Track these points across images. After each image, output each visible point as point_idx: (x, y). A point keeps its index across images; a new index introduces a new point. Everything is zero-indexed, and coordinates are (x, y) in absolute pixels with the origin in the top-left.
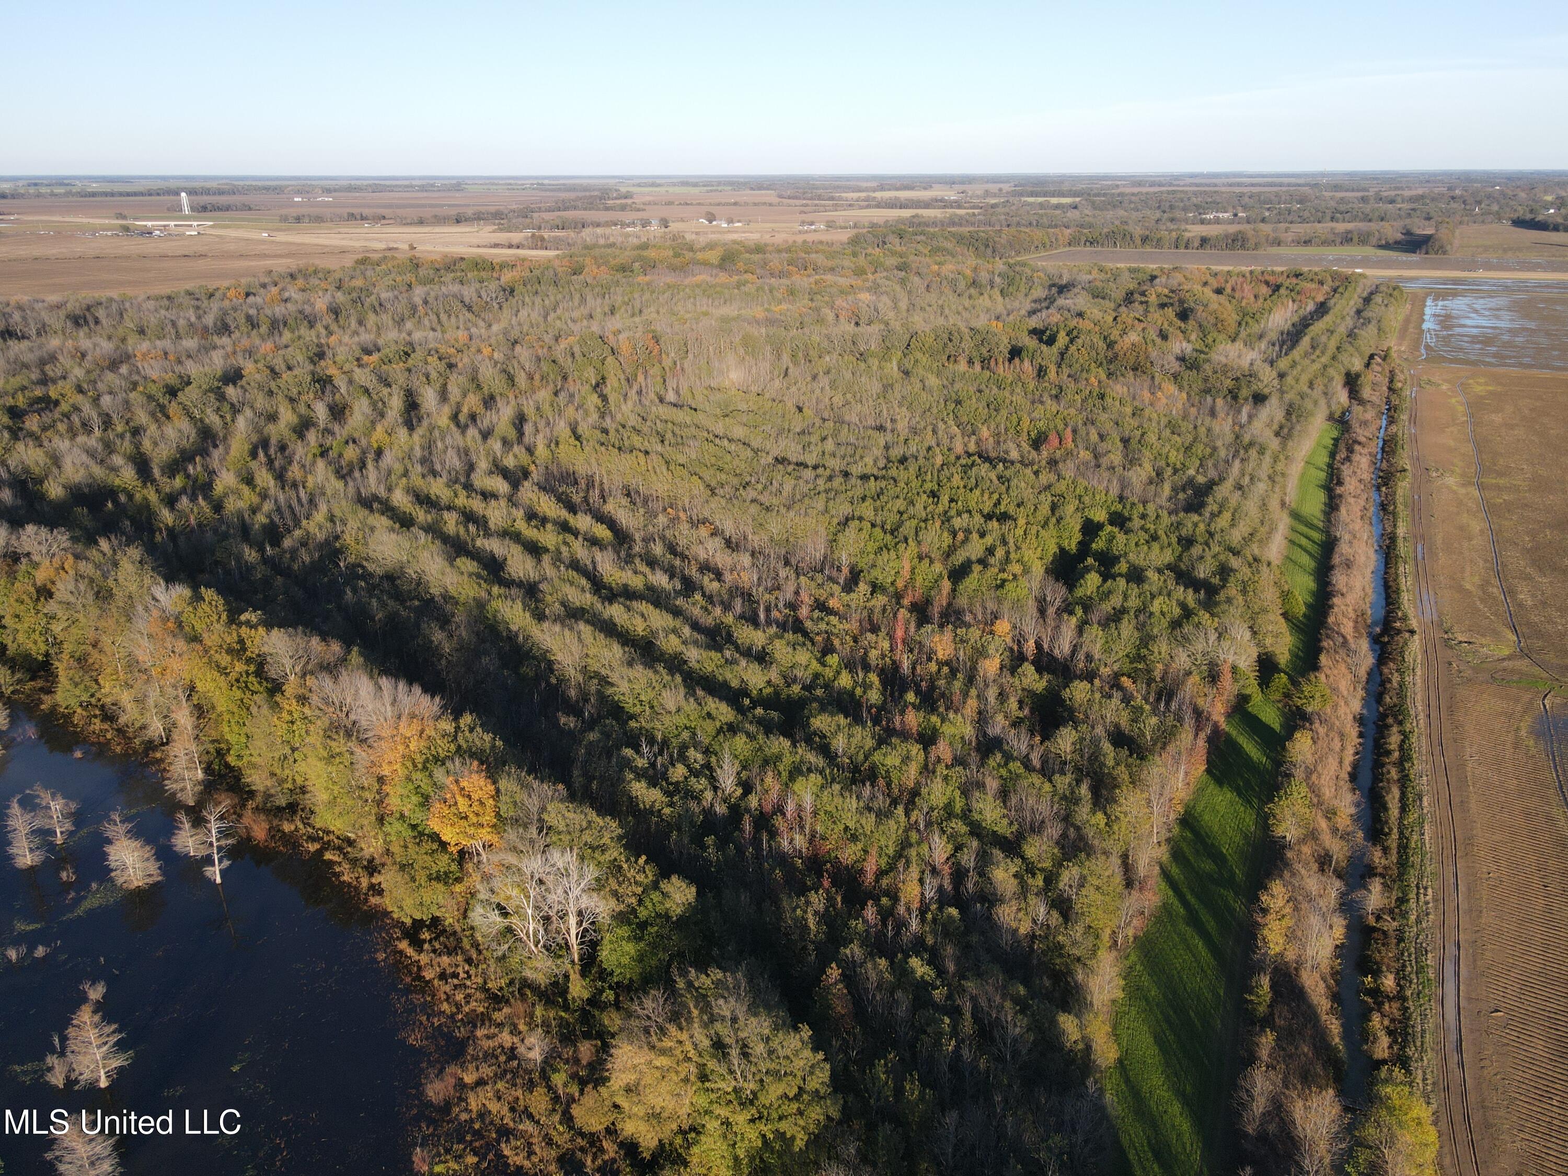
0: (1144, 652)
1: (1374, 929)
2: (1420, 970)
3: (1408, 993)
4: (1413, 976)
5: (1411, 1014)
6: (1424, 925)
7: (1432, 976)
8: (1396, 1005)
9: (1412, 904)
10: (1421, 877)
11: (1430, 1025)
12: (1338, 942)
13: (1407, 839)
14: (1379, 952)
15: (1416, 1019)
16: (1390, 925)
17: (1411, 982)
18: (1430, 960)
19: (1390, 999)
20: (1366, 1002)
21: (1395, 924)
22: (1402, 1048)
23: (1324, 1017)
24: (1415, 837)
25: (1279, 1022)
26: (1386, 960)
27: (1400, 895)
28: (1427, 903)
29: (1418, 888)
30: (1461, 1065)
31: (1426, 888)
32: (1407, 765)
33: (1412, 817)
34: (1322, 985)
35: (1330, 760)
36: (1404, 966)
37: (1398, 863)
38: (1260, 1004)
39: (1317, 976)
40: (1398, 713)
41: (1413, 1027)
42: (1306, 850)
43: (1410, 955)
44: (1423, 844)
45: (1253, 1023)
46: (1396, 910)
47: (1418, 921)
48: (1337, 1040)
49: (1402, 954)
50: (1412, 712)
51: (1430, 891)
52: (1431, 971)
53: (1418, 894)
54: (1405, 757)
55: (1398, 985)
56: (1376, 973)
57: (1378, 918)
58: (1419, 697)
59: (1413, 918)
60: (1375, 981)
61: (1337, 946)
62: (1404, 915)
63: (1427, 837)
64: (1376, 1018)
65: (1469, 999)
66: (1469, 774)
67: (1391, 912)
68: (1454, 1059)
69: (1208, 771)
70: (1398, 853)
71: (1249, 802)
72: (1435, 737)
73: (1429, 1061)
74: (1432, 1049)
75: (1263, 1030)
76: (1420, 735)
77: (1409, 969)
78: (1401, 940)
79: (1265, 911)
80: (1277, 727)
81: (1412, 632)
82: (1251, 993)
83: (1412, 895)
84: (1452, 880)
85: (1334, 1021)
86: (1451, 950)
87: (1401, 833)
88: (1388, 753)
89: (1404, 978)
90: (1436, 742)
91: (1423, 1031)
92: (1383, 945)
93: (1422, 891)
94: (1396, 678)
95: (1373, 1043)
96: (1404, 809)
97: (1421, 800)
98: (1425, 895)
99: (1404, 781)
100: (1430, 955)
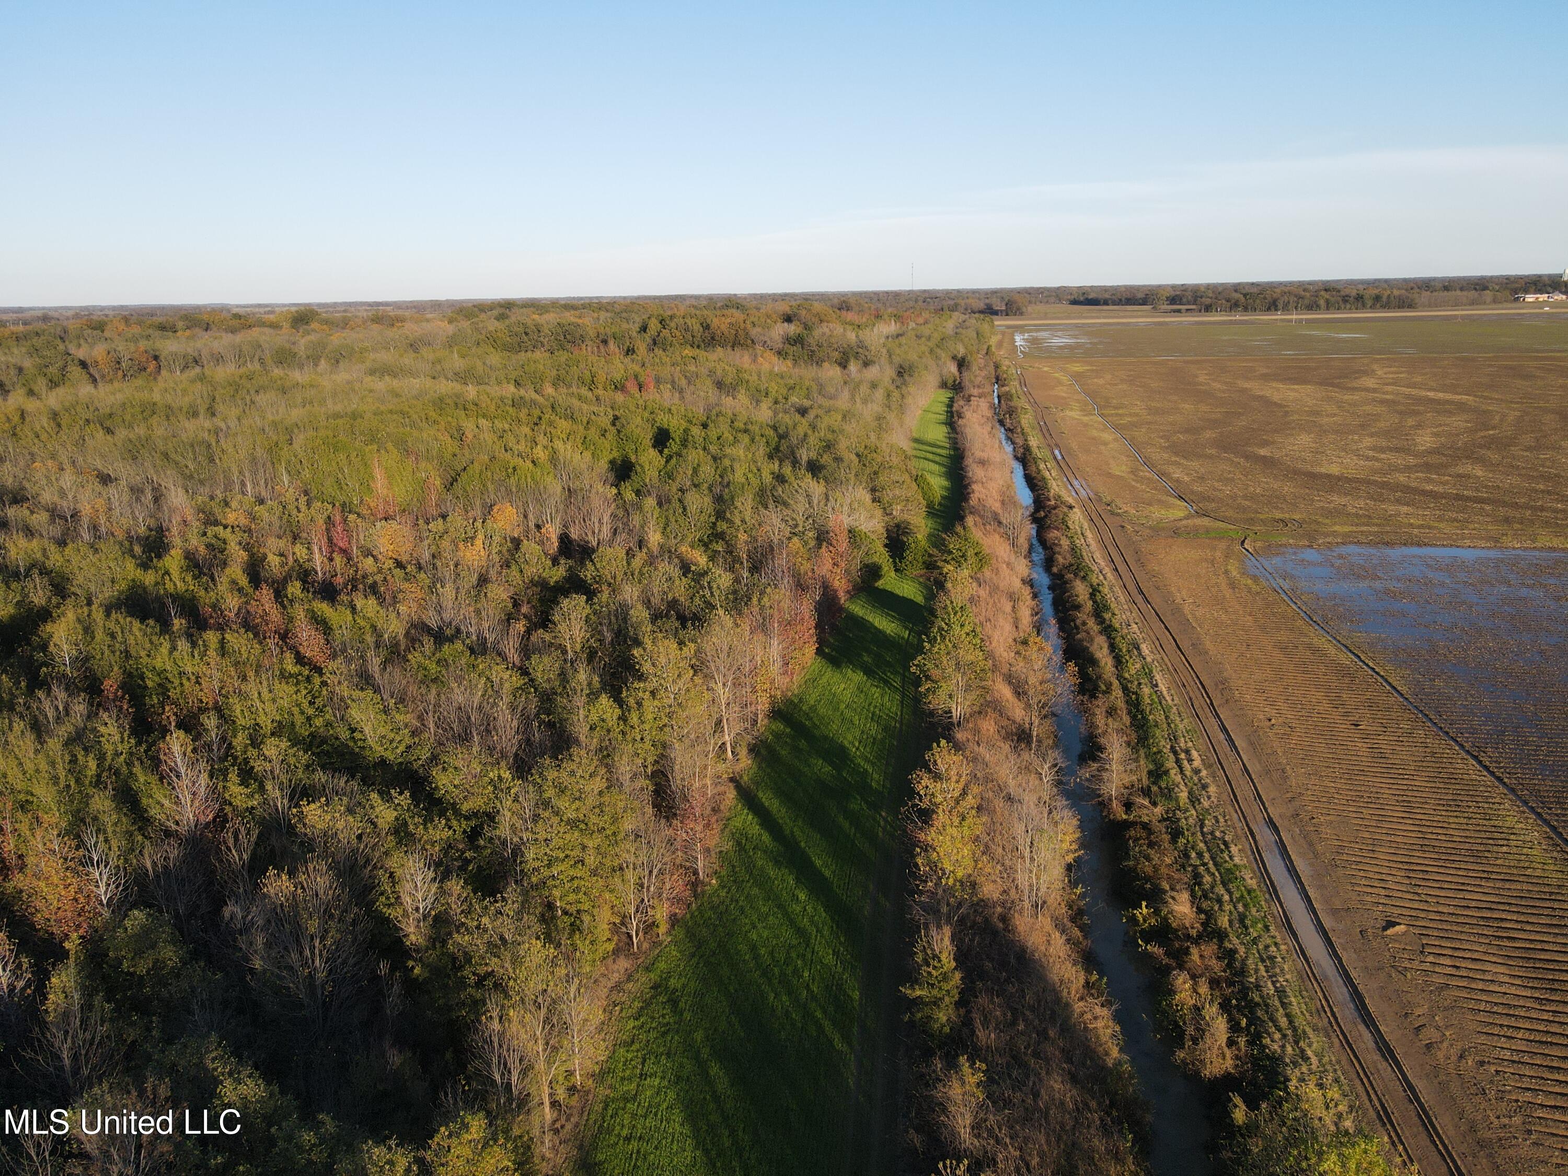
0: (722, 526)
1: (1126, 825)
2: (1229, 878)
3: (1223, 921)
4: (1220, 890)
5: (1244, 961)
6: (1206, 804)
7: (1252, 883)
8: (1210, 949)
9: (1174, 773)
10: (1173, 738)
11: (1288, 973)
12: (1070, 858)
13: (1136, 693)
14: (1148, 858)
15: (1256, 970)
16: (1151, 813)
17: (1219, 901)
18: (1238, 856)
19: (1197, 941)
20: (1150, 956)
21: (1158, 810)
22: (1255, 1039)
23: (1078, 1006)
24: (1146, 690)
25: (986, 1036)
26: (1164, 870)
27: (1151, 767)
28: (1197, 771)
29: (1175, 753)
30: (1385, 1049)
31: (1187, 752)
32: (1107, 616)
33: (1133, 668)
34: (1058, 940)
35: (1001, 622)
36: (1197, 876)
37: (1132, 725)
38: (936, 1002)
39: (1044, 921)
40: (1078, 569)
41: (1258, 987)
42: (988, 726)
43: (1200, 855)
44: (1161, 697)
45: (928, 1054)
46: (1154, 789)
47: (1194, 800)
48: (1115, 1053)
49: (1187, 856)
50: (1095, 568)
51: (1195, 754)
52: (1247, 874)
53: (1178, 761)
54: (1100, 610)
55: (1200, 910)
56: (1155, 897)
57: (1128, 806)
58: (1097, 555)
59: (1183, 795)
60: (1157, 912)
61: (1069, 867)
62: (1169, 794)
63: (1163, 687)
64: (1182, 982)
65: (1334, 912)
66: (1189, 616)
67: (1146, 792)
68: (1365, 1040)
69: (819, 652)
70: (1129, 713)
71: (886, 682)
72: (1132, 587)
73: (1320, 1056)
74: (1315, 1029)
75: (952, 1064)
76: (1111, 588)
77: (1207, 879)
78: (1176, 834)
79: (926, 816)
80: (920, 599)
81: (1071, 507)
82: (914, 981)
83: (1170, 763)
84: (1222, 737)
85: (1098, 1010)
86: (1265, 836)
87: (1125, 689)
88: (1078, 607)
89: (1205, 896)
90: (1134, 592)
91: (1281, 993)
92: (1151, 845)
93: (1183, 756)
94: (1065, 543)
95: (1195, 1041)
96: (1119, 661)
97: (1138, 649)
98: (1190, 760)
99: (1108, 630)
100: (1234, 849)
